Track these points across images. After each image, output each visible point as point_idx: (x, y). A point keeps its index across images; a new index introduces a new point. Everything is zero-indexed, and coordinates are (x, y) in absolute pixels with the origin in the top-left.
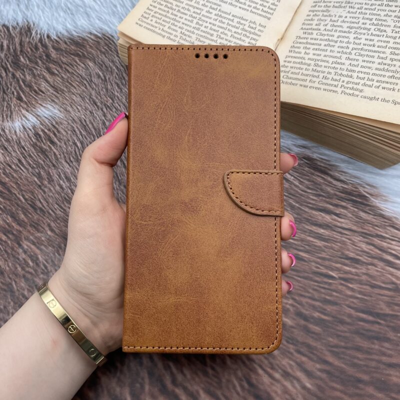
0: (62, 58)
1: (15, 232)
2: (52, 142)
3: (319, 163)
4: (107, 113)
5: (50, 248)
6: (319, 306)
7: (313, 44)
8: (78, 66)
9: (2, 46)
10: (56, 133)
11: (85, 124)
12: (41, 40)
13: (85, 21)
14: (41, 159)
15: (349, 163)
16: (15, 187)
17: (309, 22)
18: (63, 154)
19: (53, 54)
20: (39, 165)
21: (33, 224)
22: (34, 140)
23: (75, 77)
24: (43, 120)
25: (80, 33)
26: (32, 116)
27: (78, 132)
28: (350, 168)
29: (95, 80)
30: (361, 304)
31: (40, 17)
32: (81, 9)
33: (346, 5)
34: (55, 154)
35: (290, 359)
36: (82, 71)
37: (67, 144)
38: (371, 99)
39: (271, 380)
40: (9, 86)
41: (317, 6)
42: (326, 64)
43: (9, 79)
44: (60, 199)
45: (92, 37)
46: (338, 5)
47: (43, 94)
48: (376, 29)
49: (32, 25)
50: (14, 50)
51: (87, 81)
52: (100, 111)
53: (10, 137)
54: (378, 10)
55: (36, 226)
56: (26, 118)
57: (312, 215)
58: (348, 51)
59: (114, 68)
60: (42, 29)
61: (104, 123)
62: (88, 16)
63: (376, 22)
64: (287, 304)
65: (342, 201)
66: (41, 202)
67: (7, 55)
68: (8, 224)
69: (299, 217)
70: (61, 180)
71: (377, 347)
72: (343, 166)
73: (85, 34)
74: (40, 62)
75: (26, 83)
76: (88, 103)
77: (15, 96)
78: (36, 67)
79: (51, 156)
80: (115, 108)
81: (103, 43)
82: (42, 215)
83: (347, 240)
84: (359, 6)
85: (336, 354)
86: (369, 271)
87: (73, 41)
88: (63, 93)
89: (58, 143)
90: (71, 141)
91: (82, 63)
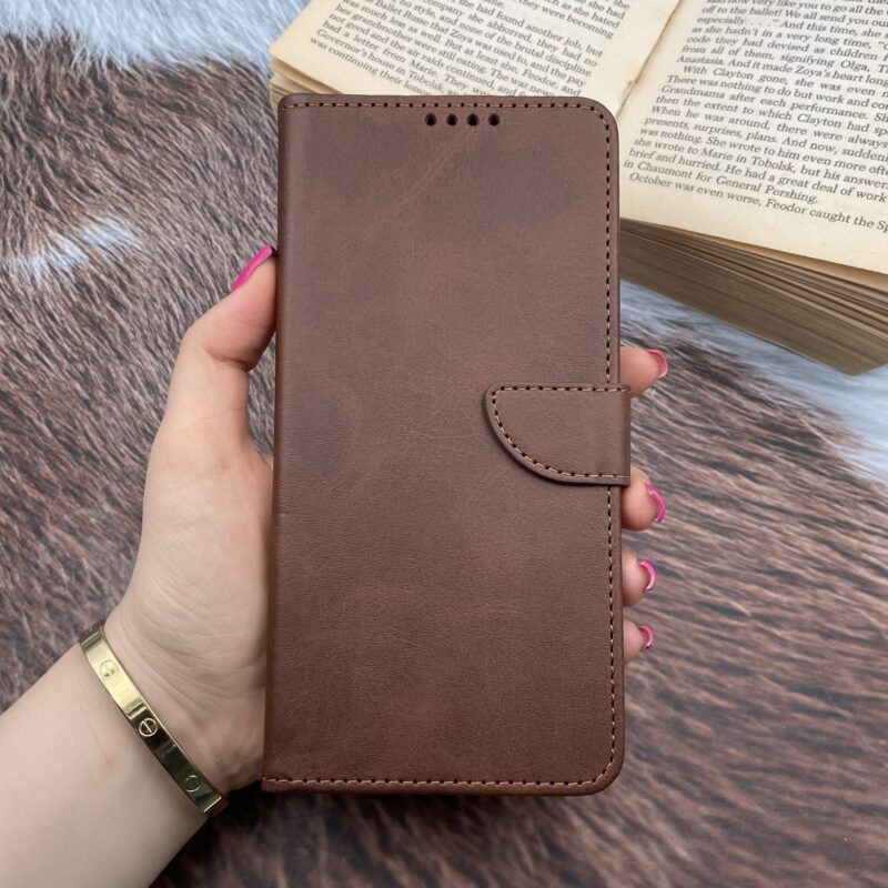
0: (141, 113)
1: (28, 506)
2: (117, 304)
3: (713, 361)
4: (241, 240)
5: (109, 542)
6: (707, 676)
7: (706, 94)
8: (176, 131)
9: (5, 83)
10: (126, 283)
11: (191, 264)
12: (93, 73)
13: (195, 30)
14: (89, 340)
15: (779, 361)
16: (30, 402)
17: (698, 45)
18: (142, 331)
19: (122, 104)
20: (84, 355)
21: (71, 487)
22: (74, 299)
23: (169, 156)
24: (96, 253)
25: (183, 59)
26: (70, 242)
27: (175, 282)
28: (781, 372)
29: (215, 164)
30: (798, 674)
31: (92, 19)
33: (779, 8)
34: (122, 330)
35: (644, 794)
36: (187, 144)
37: (151, 307)
38: (833, 218)
39: (599, 841)
40: (20, 175)
41: (717, 9)
42: (734, 139)
43: (20, 158)
44: (133, 432)
45: (211, 68)
46: (761, 7)
47: (95, 194)
48: (846, 64)
49: (74, 39)
50: (31, 94)
51: (198, 168)
52: (227, 234)
53: (19, 291)
54: (851, 21)
55: (77, 492)
56: (57, 247)
57: (696, 477)
58: (784, 110)
59: (259, 138)
60: (96, 47)
61: (234, 263)
62: (201, 18)
63: (844, 48)
64: (637, 671)
65: (762, 445)
66: (88, 439)
67: (15, 104)
68: (12, 486)
69: (667, 479)
70: (135, 388)
71: (833, 768)
72: (765, 368)
73: (191, 60)
74: (91, 122)
75: (59, 169)
77: (33, 198)
78: (82, 132)
79: (114, 335)
80: (260, 229)
81: (234, 83)
82: (91, 468)
83: (773, 533)
84: (809, 11)
85: (743, 785)
86: (818, 601)
87: (168, 76)
88: (143, 193)
89: (130, 304)
90: (159, 302)
91: (185, 125)
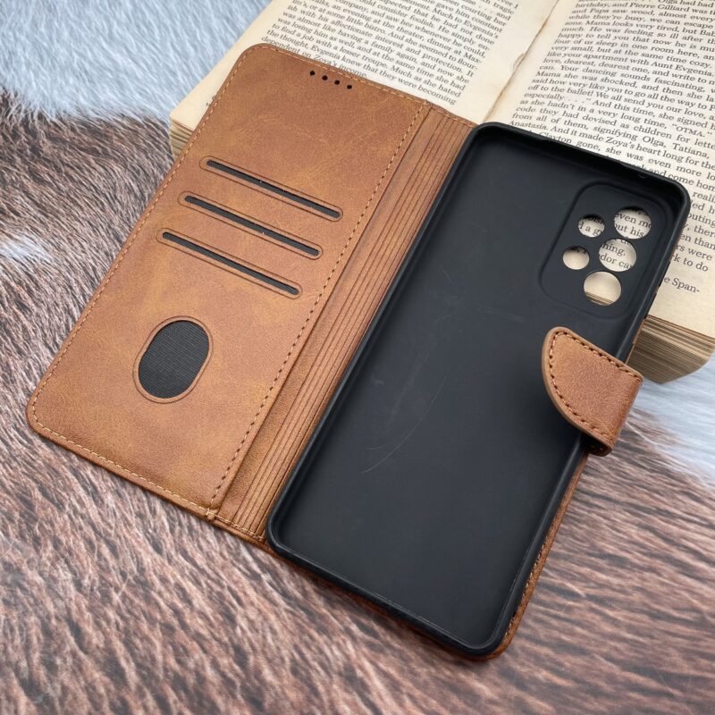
0: (62, 155)
2: (22, 307)
6: (547, 656)
8: (92, 171)
10: (34, 289)
11: (93, 276)
12: (25, 123)
13: (117, 96)
17: (525, 113)
18: (42, 330)
19: (47, 147)
23: (83, 188)
24: (9, 264)
25: (103, 115)
27: (77, 290)
29: (122, 196)
31: (30, 83)
32: (109, 74)
33: (591, 90)
34: (24, 327)
36: (99, 180)
37: (53, 311)
41: (540, 87)
45: (125, 122)
46: (577, 88)
47: (15, 217)
49: (12, 96)
51: (107, 198)
60: (30, 103)
62: (121, 85)
63: (645, 126)
70: (30, 380)
73: (110, 116)
74: (18, 160)
76: (103, 237)
78: (10, 168)
79: (17, 333)
81: (144, 134)
84: (616, 94)
86: (645, 583)
87: (89, 127)
88: (57, 217)
89: (35, 308)
90: (61, 306)
91: (100, 165)
